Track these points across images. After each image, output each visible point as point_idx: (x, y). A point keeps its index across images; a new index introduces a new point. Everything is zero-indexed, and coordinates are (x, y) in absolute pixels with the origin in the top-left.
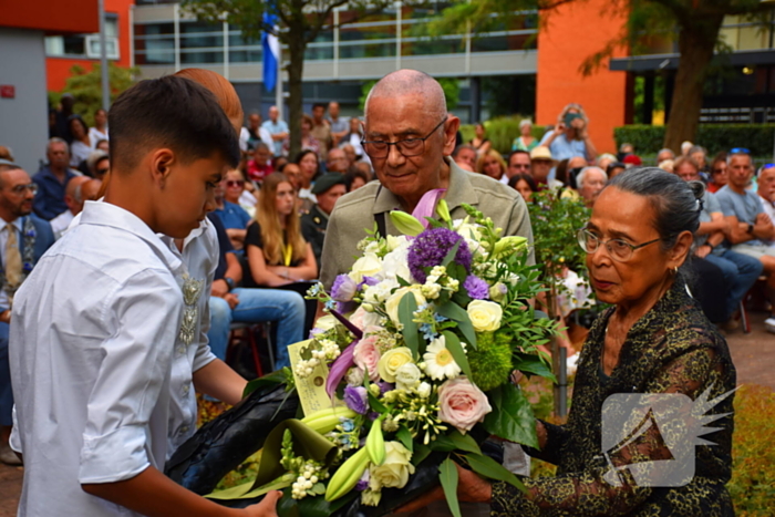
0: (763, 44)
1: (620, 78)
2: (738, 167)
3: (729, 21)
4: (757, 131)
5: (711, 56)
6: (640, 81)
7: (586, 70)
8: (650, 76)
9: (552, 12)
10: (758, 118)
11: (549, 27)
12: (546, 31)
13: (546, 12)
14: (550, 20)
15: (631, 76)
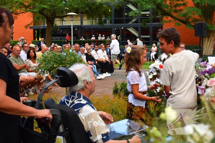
0: (60, 24)
1: (32, 30)
2: (77, 47)
3: (56, 19)
4: (62, 41)
5: (53, 26)
6: (36, 31)
7: (26, 27)
8: (38, 30)
9: (18, 15)
10: (61, 39)
11: (18, 19)
12: (17, 19)
13: (17, 15)
14: (18, 17)
15: (34, 30)
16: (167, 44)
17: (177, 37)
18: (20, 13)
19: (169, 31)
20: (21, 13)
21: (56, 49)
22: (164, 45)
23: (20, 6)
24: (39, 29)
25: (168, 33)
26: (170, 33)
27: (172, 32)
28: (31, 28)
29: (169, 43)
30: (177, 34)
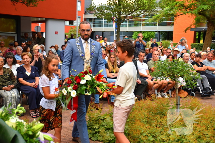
1: (193, 32)
6: (197, 33)
8: (200, 32)
9: (177, 17)
12: (176, 21)
14: (177, 19)
15: (195, 32)
16: (122, 53)
17: (131, 48)
18: (179, 15)
19: (125, 42)
20: (181, 15)
21: (194, 55)
22: (119, 53)
23: (180, 7)
24: (202, 31)
25: (123, 44)
26: (125, 44)
27: (127, 43)
28: (192, 29)
29: (123, 52)
30: (131, 46)
